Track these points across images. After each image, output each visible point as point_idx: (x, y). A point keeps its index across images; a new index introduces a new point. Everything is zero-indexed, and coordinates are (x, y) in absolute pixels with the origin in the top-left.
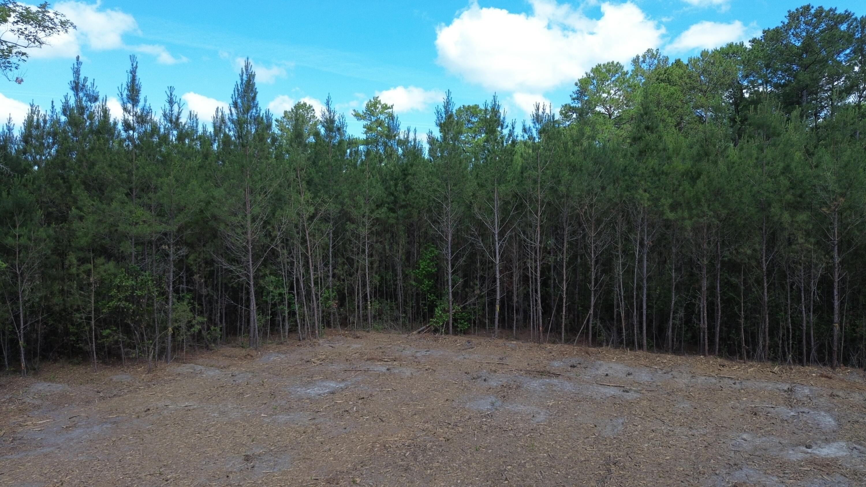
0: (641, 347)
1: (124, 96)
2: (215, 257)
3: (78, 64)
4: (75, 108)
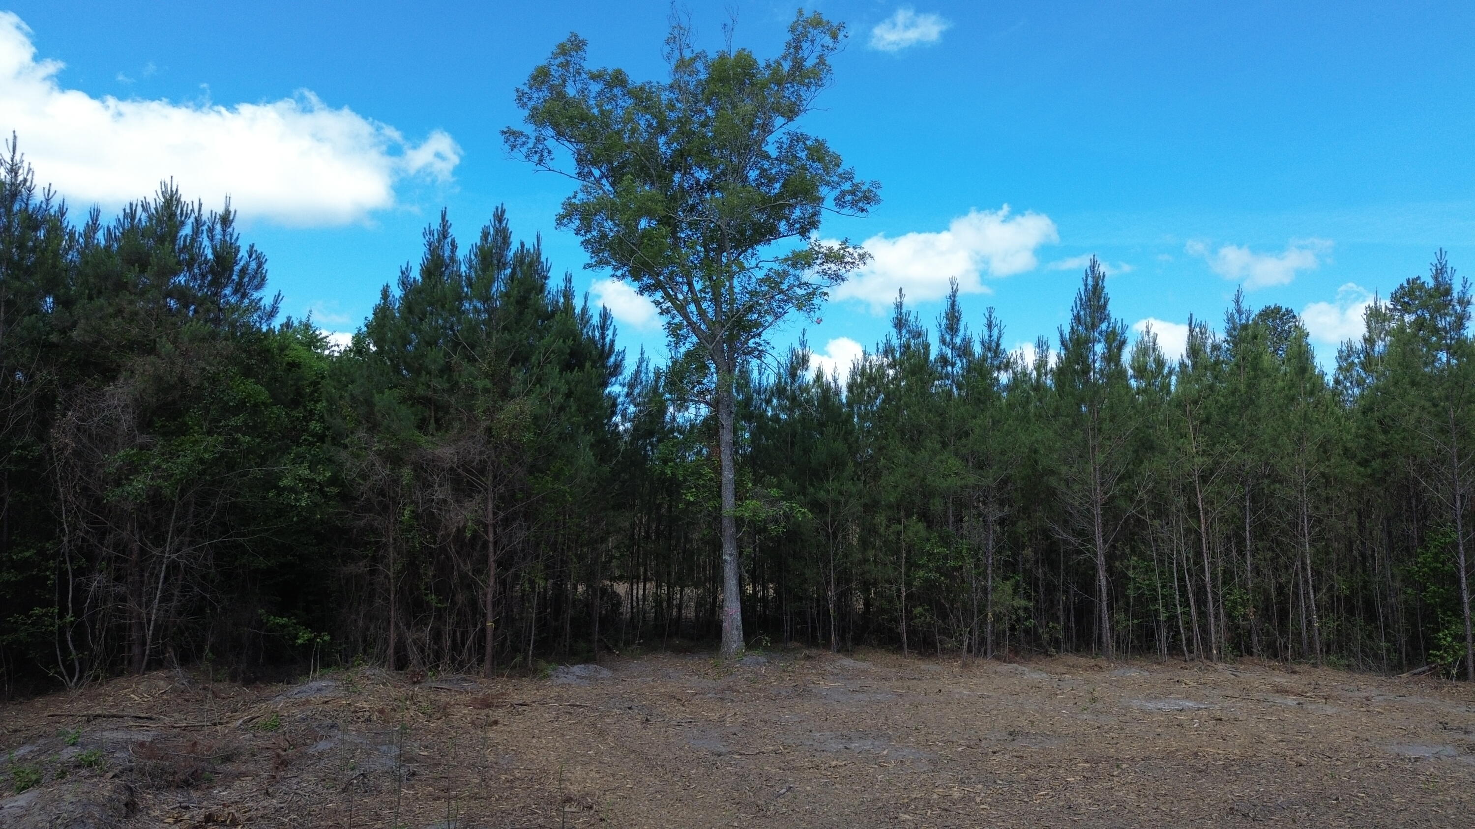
1: (943, 326)
2: (1050, 525)
3: (901, 297)
4: (898, 349)
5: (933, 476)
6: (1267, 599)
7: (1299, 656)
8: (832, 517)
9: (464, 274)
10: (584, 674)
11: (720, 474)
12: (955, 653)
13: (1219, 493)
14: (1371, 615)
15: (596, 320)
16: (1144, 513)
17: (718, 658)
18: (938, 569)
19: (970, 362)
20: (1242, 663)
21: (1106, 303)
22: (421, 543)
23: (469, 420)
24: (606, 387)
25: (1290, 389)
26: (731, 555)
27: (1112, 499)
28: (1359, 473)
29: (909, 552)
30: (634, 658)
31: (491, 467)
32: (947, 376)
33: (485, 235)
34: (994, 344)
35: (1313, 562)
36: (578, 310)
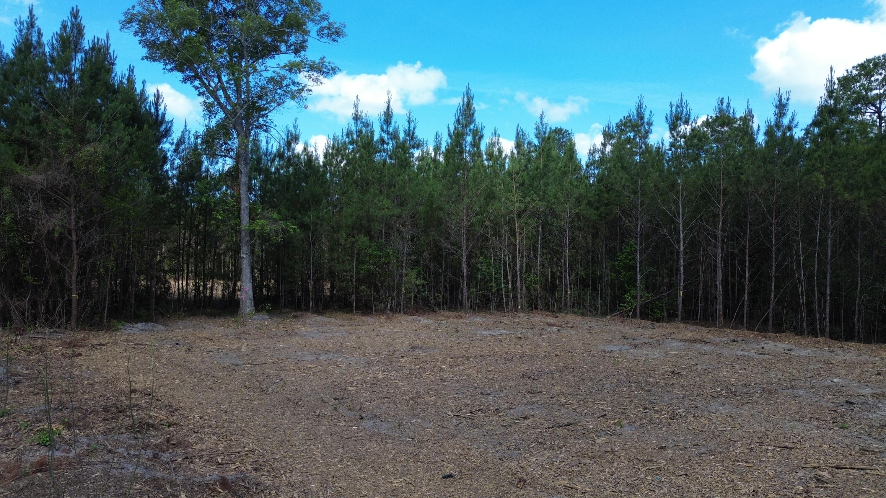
0: (823, 335)
1: (382, 120)
2: (438, 238)
3: (357, 101)
4: (355, 133)
5: (374, 209)
6: (547, 280)
7: (560, 310)
8: (312, 232)
9: (48, 54)
10: (144, 328)
11: (240, 203)
12: (382, 311)
13: (526, 223)
14: (595, 289)
15: (151, 99)
16: (488, 233)
17: (237, 317)
18: (375, 264)
19: (397, 143)
20: (532, 313)
21: (473, 113)
22: (19, 241)
23: (55, 157)
24: (160, 145)
25: (564, 167)
26: (246, 254)
27: (472, 224)
28: (594, 214)
29: (358, 254)
30: (179, 319)
31: (73, 190)
32: (384, 150)
33: (64, 27)
34: (411, 133)
35: (570, 261)
36: (138, 91)
